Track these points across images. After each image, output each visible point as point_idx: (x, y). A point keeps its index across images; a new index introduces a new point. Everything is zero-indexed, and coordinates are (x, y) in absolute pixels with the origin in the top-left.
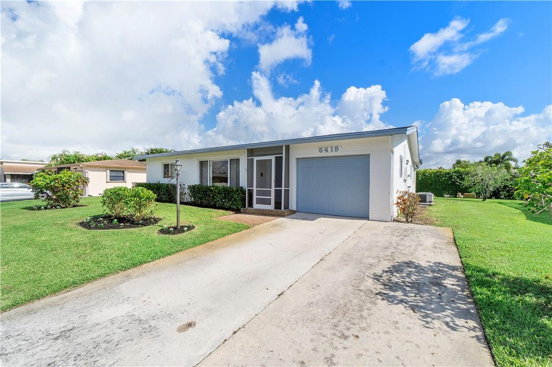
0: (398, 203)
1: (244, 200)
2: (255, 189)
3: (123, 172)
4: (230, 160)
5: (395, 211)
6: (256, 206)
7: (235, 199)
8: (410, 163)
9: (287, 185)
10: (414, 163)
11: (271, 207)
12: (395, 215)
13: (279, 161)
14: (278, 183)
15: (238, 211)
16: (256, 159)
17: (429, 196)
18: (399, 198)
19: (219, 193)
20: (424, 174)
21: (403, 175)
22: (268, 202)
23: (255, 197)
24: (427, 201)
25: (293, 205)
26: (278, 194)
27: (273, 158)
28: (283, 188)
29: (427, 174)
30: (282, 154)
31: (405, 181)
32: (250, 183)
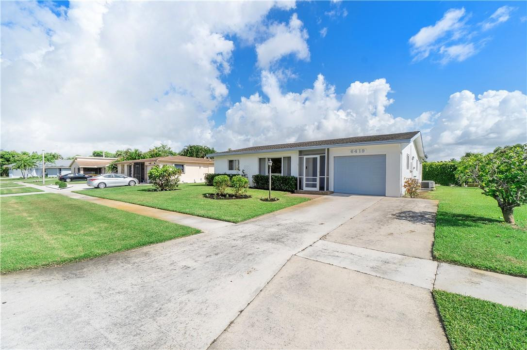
0: (405, 185)
1: (296, 185)
2: (304, 178)
3: (183, 166)
4: (284, 157)
5: (404, 191)
6: (305, 189)
7: (291, 184)
8: (416, 158)
9: (328, 175)
10: (419, 157)
11: (317, 189)
12: (404, 194)
13: (322, 158)
14: (322, 173)
15: (293, 192)
16: (305, 157)
17: (431, 183)
18: (406, 182)
19: (278, 181)
20: (431, 166)
21: (410, 168)
22: (314, 186)
23: (304, 182)
24: (430, 187)
25: (331, 188)
26: (322, 180)
27: (318, 157)
28: (326, 177)
29: (433, 167)
30: (325, 154)
31: (411, 172)
32: (301, 173)
